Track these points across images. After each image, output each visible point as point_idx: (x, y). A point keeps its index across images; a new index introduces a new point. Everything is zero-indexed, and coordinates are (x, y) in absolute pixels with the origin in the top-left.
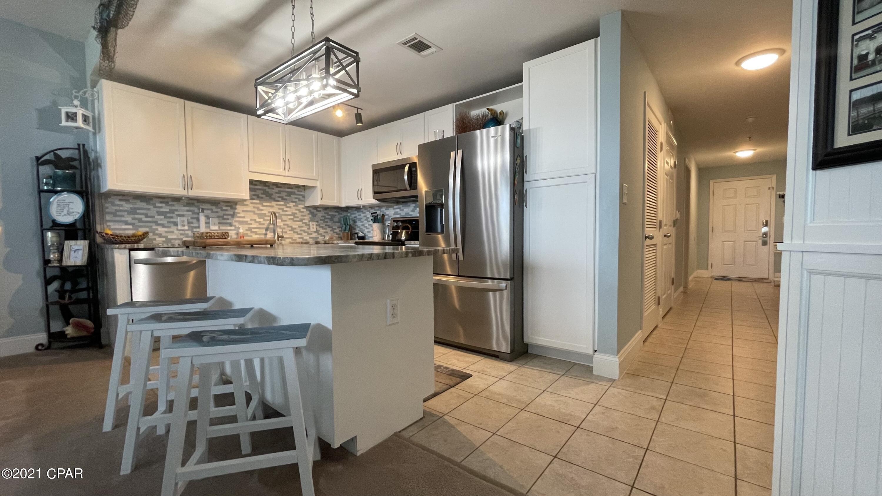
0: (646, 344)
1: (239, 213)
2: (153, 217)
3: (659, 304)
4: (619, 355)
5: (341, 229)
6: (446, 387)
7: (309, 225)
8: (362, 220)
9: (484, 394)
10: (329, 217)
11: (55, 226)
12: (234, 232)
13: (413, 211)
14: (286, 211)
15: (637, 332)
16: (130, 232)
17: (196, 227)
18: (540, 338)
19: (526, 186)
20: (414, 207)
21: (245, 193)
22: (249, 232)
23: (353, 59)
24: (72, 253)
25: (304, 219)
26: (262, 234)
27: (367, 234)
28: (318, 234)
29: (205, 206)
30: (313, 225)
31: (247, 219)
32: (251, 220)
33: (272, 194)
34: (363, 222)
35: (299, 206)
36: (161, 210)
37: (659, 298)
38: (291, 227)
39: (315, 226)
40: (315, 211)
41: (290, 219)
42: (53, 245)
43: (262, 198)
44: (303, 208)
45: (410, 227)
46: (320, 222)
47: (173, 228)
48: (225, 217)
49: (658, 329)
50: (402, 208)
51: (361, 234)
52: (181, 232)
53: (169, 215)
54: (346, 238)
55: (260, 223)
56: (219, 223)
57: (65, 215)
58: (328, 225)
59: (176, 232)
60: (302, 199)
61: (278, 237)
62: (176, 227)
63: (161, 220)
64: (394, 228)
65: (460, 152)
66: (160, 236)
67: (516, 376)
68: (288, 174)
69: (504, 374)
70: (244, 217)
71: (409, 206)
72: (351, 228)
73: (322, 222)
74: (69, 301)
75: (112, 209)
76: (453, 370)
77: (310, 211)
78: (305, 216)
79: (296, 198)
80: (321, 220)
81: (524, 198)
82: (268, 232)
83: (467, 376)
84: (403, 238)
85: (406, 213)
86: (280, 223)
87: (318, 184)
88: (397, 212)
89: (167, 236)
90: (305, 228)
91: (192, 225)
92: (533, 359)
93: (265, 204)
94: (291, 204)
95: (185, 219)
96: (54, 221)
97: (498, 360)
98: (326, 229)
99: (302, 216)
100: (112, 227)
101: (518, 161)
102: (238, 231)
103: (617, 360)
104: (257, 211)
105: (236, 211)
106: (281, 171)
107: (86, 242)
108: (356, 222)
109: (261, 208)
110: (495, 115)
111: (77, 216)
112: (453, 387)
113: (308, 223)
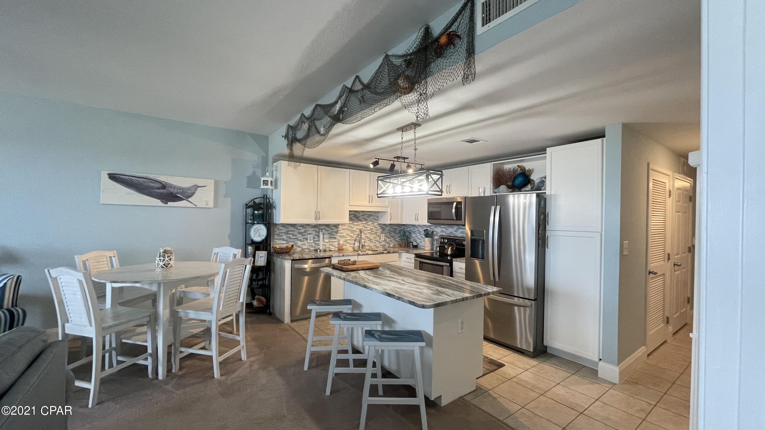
0: (650, 357)
1: (340, 231)
2: (296, 236)
3: (668, 322)
4: (620, 366)
5: (400, 238)
6: (488, 371)
7: (380, 237)
8: (416, 233)
9: (514, 379)
10: (393, 230)
11: (253, 243)
12: (337, 243)
13: (456, 231)
14: (367, 228)
15: (641, 346)
16: (284, 246)
17: (317, 241)
18: (557, 344)
19: (548, 233)
20: (457, 228)
21: (346, 219)
22: (345, 243)
23: (440, 176)
24: (259, 258)
25: (377, 233)
26: (352, 244)
27: (419, 243)
28: (386, 242)
29: (322, 227)
30: (383, 236)
31: (344, 234)
32: (347, 235)
33: (359, 217)
34: (416, 234)
35: (375, 224)
36: (300, 231)
37: (668, 318)
38: (369, 238)
39: (384, 237)
40: (384, 226)
41: (369, 233)
42: (251, 253)
43: (353, 220)
44: (377, 225)
45: (455, 245)
46: (387, 234)
47: (306, 242)
48: (333, 233)
49: (666, 344)
50: (447, 228)
51: (415, 244)
52: (309, 244)
53: (304, 234)
54: (404, 246)
55: (352, 237)
56: (329, 238)
57: (257, 237)
58: (392, 236)
59: (307, 244)
60: (377, 218)
61: (362, 246)
62: (307, 241)
63: (300, 237)
64: (441, 243)
65: (498, 207)
66: (299, 247)
67: (537, 370)
68: (371, 205)
69: (529, 367)
70: (342, 233)
71: (454, 227)
72: (408, 238)
73: (388, 234)
74: (257, 286)
75: (277, 232)
76: (491, 359)
77: (381, 226)
78: (378, 230)
79: (373, 219)
80: (388, 232)
81: (546, 241)
82: (356, 242)
83: (502, 365)
84: (449, 252)
85: (450, 232)
86: (363, 236)
87: (389, 210)
88: (444, 230)
89: (302, 247)
90: (378, 239)
91: (315, 239)
92: (551, 358)
93: (354, 224)
94: (370, 223)
95: (312, 236)
96: (252, 240)
97: (523, 356)
98: (390, 238)
99: (376, 230)
100: (277, 242)
101: (542, 217)
102: (339, 243)
103: (618, 369)
104: (350, 229)
105: (339, 229)
106: (366, 203)
107: (266, 252)
108: (411, 234)
109: (353, 226)
110: (524, 170)
111: (263, 238)
112: (493, 372)
113: (380, 235)
